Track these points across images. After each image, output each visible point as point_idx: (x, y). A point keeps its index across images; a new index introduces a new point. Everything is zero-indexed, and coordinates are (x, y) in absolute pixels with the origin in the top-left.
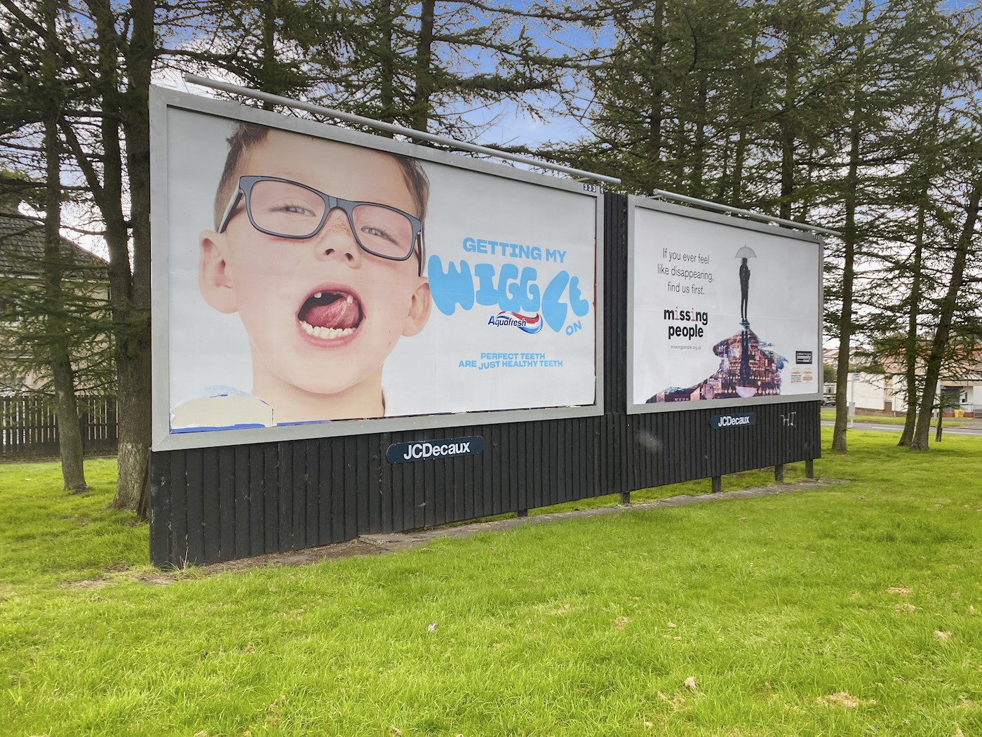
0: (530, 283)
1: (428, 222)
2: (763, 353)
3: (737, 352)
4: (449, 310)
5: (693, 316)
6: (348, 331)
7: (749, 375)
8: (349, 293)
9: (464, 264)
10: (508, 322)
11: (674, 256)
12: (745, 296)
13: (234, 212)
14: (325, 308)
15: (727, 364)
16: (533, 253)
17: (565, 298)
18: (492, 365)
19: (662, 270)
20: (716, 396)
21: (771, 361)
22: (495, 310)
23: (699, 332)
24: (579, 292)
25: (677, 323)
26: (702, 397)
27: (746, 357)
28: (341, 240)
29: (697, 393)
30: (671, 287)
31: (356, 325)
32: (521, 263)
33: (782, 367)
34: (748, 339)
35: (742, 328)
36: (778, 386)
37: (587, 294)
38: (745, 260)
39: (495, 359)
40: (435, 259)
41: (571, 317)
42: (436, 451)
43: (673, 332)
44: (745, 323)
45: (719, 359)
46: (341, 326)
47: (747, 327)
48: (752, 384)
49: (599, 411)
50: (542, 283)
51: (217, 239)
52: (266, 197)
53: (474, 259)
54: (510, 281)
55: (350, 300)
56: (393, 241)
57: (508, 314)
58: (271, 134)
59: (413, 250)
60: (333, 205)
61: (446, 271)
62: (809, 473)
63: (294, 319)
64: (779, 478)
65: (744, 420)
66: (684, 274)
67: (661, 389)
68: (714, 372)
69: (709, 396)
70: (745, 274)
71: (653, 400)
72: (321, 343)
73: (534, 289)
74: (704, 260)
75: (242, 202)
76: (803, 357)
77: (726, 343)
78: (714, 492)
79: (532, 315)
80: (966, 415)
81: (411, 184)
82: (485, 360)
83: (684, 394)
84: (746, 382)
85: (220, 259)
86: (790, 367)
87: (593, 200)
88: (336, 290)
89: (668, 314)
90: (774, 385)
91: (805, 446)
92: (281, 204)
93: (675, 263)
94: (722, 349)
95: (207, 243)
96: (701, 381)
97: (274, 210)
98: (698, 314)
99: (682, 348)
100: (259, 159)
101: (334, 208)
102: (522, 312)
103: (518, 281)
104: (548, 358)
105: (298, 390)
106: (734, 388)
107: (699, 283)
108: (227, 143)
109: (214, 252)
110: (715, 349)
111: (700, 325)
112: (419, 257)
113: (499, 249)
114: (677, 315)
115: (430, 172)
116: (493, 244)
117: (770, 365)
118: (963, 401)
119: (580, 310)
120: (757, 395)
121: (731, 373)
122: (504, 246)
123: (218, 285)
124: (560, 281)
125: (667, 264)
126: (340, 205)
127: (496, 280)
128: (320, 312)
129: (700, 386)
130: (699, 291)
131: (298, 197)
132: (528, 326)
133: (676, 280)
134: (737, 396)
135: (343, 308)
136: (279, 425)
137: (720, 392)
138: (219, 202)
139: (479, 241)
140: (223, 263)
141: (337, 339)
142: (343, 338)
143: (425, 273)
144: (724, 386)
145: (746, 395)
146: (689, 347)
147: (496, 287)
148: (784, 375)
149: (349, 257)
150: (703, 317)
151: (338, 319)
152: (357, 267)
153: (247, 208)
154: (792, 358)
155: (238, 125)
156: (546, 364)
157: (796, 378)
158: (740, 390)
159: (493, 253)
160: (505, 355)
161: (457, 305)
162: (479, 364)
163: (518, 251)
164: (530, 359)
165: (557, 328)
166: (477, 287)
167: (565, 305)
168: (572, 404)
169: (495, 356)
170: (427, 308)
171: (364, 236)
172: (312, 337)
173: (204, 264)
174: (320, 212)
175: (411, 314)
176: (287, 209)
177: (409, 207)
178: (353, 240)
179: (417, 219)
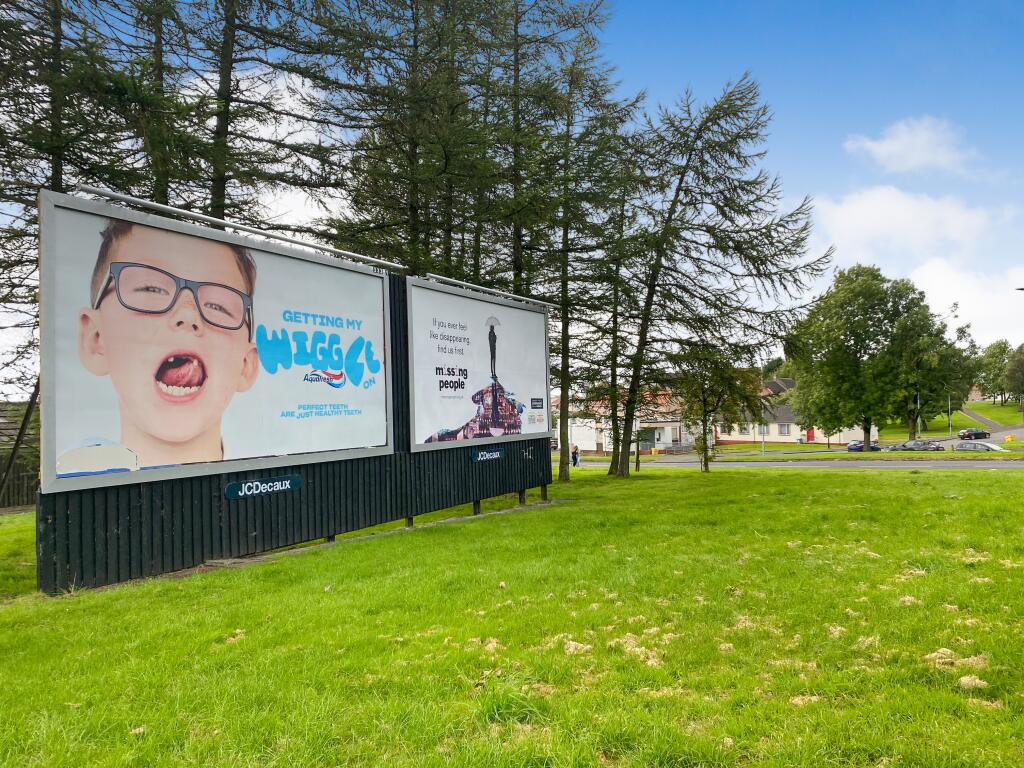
0: (335, 346)
1: (256, 298)
2: (507, 400)
3: (489, 400)
4: (272, 370)
5: (457, 372)
6: (194, 389)
7: (498, 419)
8: (195, 357)
9: (284, 332)
10: (319, 379)
11: (441, 324)
12: (493, 356)
13: (106, 292)
14: (176, 370)
15: (482, 409)
16: (336, 322)
17: (362, 359)
18: (307, 415)
19: (434, 336)
20: (475, 436)
21: (514, 407)
22: (308, 369)
23: (460, 385)
24: (372, 354)
25: (445, 378)
26: (466, 437)
27: (496, 403)
28: (188, 314)
29: (461, 433)
30: (442, 349)
31: (200, 383)
32: (328, 331)
33: (521, 412)
34: (496, 389)
35: (492, 381)
36: (519, 427)
37: (378, 355)
38: (492, 328)
39: (310, 410)
40: (262, 329)
41: (367, 375)
42: (264, 488)
43: (444, 384)
44: (494, 377)
45: (476, 406)
46: (189, 384)
47: (495, 381)
48: (501, 425)
49: (390, 450)
50: (345, 346)
51: (93, 314)
52: (131, 279)
53: (292, 328)
54: (320, 345)
55: (195, 363)
56: (229, 314)
57: (318, 372)
58: (135, 230)
59: (244, 320)
60: (182, 286)
61: (270, 338)
62: (544, 496)
63: (153, 379)
64: (522, 501)
65: (496, 455)
66: (450, 339)
67: (434, 432)
68: (473, 417)
69: (470, 436)
70: (492, 338)
71: (429, 440)
72: (173, 399)
73: (339, 351)
74: (463, 328)
75: (112, 284)
76: (536, 403)
77: (481, 394)
78: (475, 514)
79: (337, 373)
80: (660, 452)
81: (242, 268)
82: (302, 411)
83: (452, 435)
84: (497, 424)
85: (95, 331)
86: (528, 411)
87: (380, 280)
88: (184, 355)
89: (439, 370)
90: (516, 426)
91: (541, 475)
92: (143, 286)
93: (442, 329)
94: (478, 398)
95: (85, 318)
96: (464, 424)
97: (137, 290)
98: (460, 370)
99: (450, 397)
100: (127, 249)
101: (185, 288)
102: (330, 371)
103: (326, 345)
104: (350, 408)
105: (157, 439)
106: (488, 429)
107: (460, 345)
108: (100, 236)
109: (90, 325)
110: (473, 398)
111: (462, 379)
112: (249, 327)
113: (310, 319)
114: (445, 372)
115: (258, 259)
116: (306, 315)
117: (513, 410)
118: (658, 440)
119: (374, 369)
120: (505, 434)
121: (485, 417)
122: (314, 316)
123: (93, 353)
124: (358, 345)
125: (437, 331)
126: (188, 285)
127: (309, 344)
128: (173, 373)
129: (464, 428)
130: (461, 352)
131: (156, 279)
132: (335, 382)
133: (444, 343)
134: (490, 435)
135: (190, 370)
136: (142, 469)
137: (478, 432)
138: (94, 283)
139: (296, 313)
140: (97, 335)
141: (186, 395)
142: (190, 395)
143: (254, 340)
144: (482, 427)
145: (497, 433)
146: (454, 397)
147: (309, 351)
148: (524, 417)
149: (195, 327)
150: (464, 372)
151: (186, 379)
152: (201, 336)
153: (116, 289)
154: (528, 404)
155: (109, 221)
156: (350, 413)
157: (532, 420)
158: (493, 431)
159: (306, 322)
160: (316, 407)
161: (279, 365)
162: (296, 414)
163: (325, 321)
164: (337, 409)
165: (356, 383)
166: (294, 350)
167: (362, 364)
168: (369, 445)
169: (309, 407)
170: (255, 369)
171: (207, 312)
172: (167, 394)
173: (83, 336)
174: (173, 291)
175: (243, 373)
176: (147, 289)
177: (241, 286)
178: (197, 313)
179: (248, 296)
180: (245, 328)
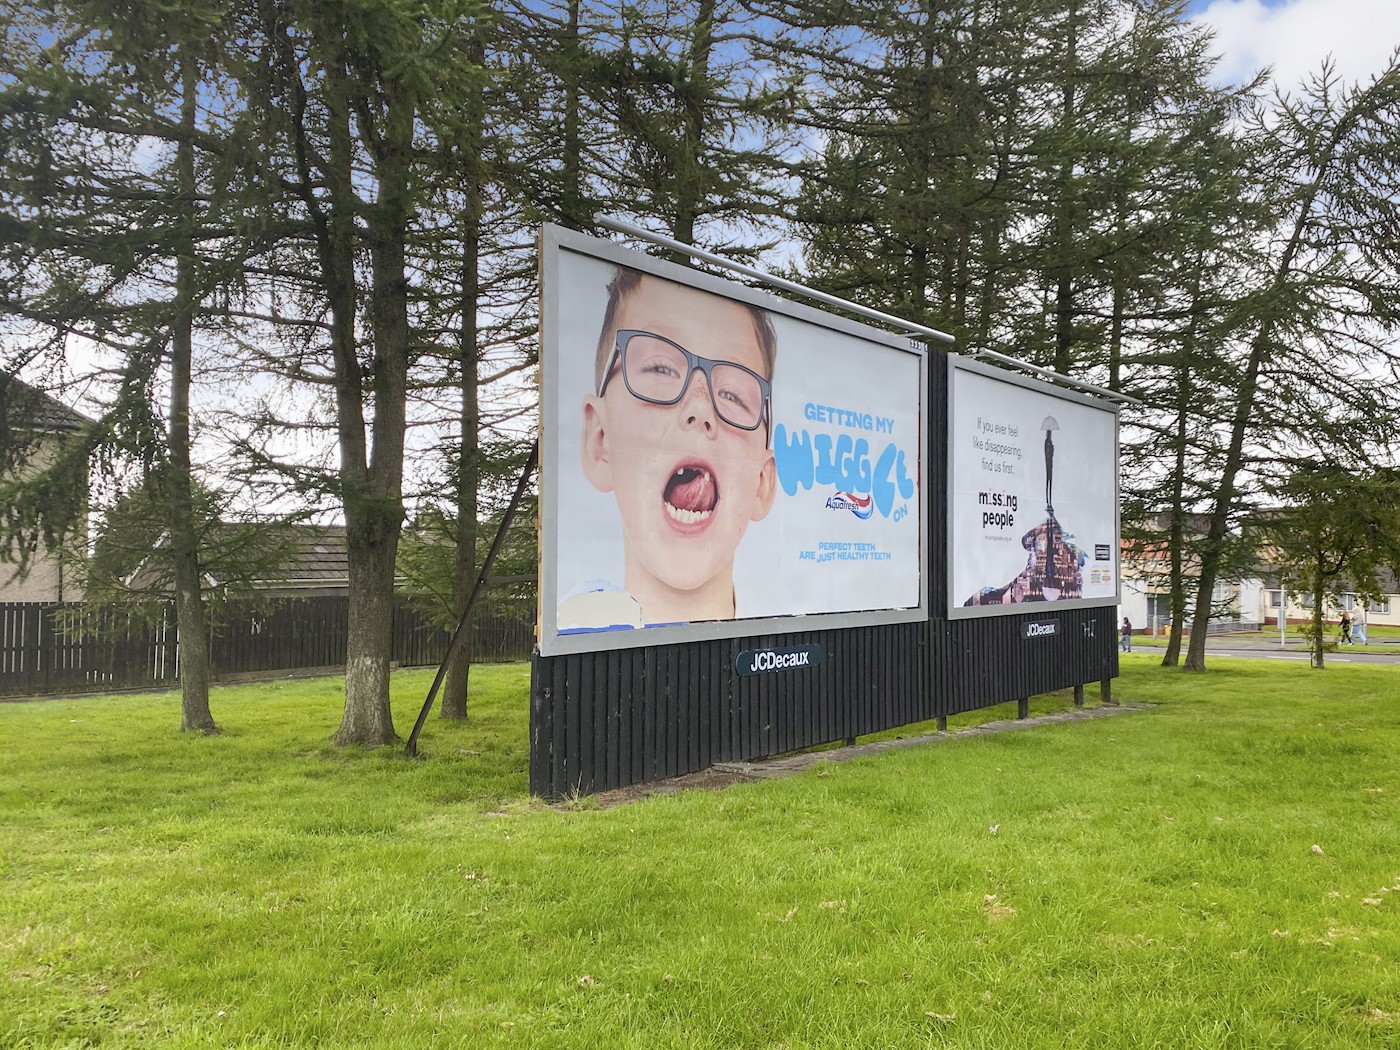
0: (863, 457)
1: (774, 382)
2: (1065, 546)
3: (1042, 545)
4: (791, 491)
5: (1005, 501)
6: (705, 514)
7: (1053, 573)
8: (707, 469)
9: (805, 433)
10: (843, 504)
12: (1047, 476)
13: (612, 373)
14: (685, 486)
15: (1034, 559)
16: (864, 421)
17: (892, 478)
18: (829, 557)
19: (978, 445)
20: (1025, 599)
21: (1073, 557)
22: (831, 490)
23: (1007, 520)
24: (905, 470)
25: (990, 509)
26: (1013, 600)
27: (1051, 550)
28: (700, 407)
29: (1008, 594)
30: (987, 465)
31: (712, 507)
32: (855, 433)
33: (1083, 564)
34: (1052, 529)
35: (1048, 516)
36: (1080, 587)
37: (912, 474)
38: (1049, 433)
39: (834, 550)
40: (781, 427)
41: (898, 501)
42: (779, 661)
43: (989, 519)
44: (1050, 510)
45: (1027, 553)
46: (699, 509)
47: (1051, 515)
48: (1057, 584)
49: (923, 616)
50: (873, 457)
51: (598, 404)
53: (815, 428)
54: (846, 455)
55: (707, 477)
56: (745, 407)
57: (843, 496)
58: (645, 280)
59: (762, 417)
60: (695, 365)
61: (789, 444)
62: (1106, 695)
63: (659, 499)
64: (1078, 700)
65: (1050, 629)
66: (997, 449)
67: (976, 590)
68: (1023, 569)
70: (1049, 449)
72: (683, 529)
73: (866, 463)
74: (1014, 432)
75: (619, 360)
76: (1101, 553)
77: (1033, 534)
78: (1021, 717)
79: (863, 497)
81: (761, 340)
82: (823, 552)
83: (994, 596)
84: (1053, 583)
85: (598, 429)
86: (1091, 562)
87: (916, 359)
88: (696, 465)
89: (983, 497)
90: (1074, 586)
91: (1104, 661)
92: (652, 364)
93: (988, 435)
94: (1029, 540)
95: (589, 408)
96: (1012, 580)
97: (646, 370)
98: (1009, 497)
99: (995, 539)
100: (635, 310)
101: (696, 368)
102: (856, 494)
103: (851, 456)
104: (878, 550)
105: (663, 584)
106: (1041, 590)
107: (1010, 459)
109: (595, 420)
110: (1024, 540)
111: (1011, 512)
112: (767, 426)
113: (835, 416)
114: (990, 499)
116: (831, 410)
117: (1072, 561)
119: (906, 494)
120: (1062, 598)
121: (1038, 571)
122: (840, 412)
123: (597, 459)
124: (890, 455)
125: (982, 438)
126: (699, 365)
127: (833, 453)
128: (683, 491)
129: (1011, 586)
130: (1009, 469)
131: (666, 356)
132: (861, 510)
133: (991, 456)
134: (1042, 598)
135: (701, 485)
136: (647, 626)
137: (1029, 593)
138: (600, 359)
139: (820, 407)
140: (602, 433)
141: (697, 523)
142: (700, 523)
143: (772, 446)
145: (1052, 597)
146: (1001, 539)
147: (833, 463)
148: (1085, 573)
149: (707, 425)
150: (1012, 500)
151: (697, 500)
153: (622, 367)
155: (615, 269)
156: (877, 556)
157: (1095, 577)
158: (1046, 592)
159: (831, 422)
160: (840, 546)
161: (799, 483)
162: (817, 557)
163: (852, 418)
164: (864, 550)
165: (886, 514)
166: (816, 463)
167: (893, 484)
168: (898, 606)
169: (833, 546)
170: (773, 487)
171: (720, 402)
172: (675, 521)
173: (586, 434)
174: (684, 373)
175: (759, 494)
176: (656, 369)
177: (759, 367)
178: (711, 406)
179: (766, 381)
180: (762, 428)
